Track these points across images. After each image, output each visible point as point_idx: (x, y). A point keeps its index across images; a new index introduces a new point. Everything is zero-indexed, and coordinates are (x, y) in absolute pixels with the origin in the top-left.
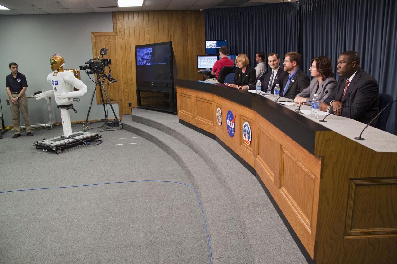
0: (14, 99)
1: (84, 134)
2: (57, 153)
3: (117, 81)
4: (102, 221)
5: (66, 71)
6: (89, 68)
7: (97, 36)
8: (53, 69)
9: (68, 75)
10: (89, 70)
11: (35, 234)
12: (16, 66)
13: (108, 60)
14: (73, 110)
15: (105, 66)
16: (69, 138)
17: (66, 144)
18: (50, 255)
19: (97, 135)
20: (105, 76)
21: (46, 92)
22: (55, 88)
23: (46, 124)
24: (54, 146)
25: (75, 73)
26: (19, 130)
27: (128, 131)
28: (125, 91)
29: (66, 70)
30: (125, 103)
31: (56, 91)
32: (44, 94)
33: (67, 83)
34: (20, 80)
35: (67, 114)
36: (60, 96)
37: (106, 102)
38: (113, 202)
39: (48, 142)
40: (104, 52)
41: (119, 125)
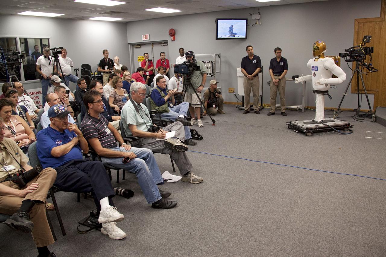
0: (276, 80)
1: (335, 121)
2: (307, 135)
3: (377, 71)
4: (347, 213)
6: (348, 55)
7: (361, 23)
8: (315, 55)
9: (329, 61)
10: (348, 58)
11: (282, 206)
12: (280, 51)
13: (371, 48)
14: (328, 96)
15: (366, 55)
17: (316, 128)
18: (293, 229)
19: (349, 124)
20: (364, 65)
21: (305, 76)
22: (314, 73)
23: (298, 107)
24: (305, 128)
25: (335, 60)
26: (274, 109)
27: (382, 125)
28: (384, 82)
29: (327, 56)
30: (382, 94)
31: (315, 76)
32: (303, 78)
33: (326, 69)
34: (283, 64)
35: (322, 100)
36: (318, 82)
37: (361, 92)
38: (360, 196)
39: (300, 124)
40: (367, 40)
41: (372, 117)
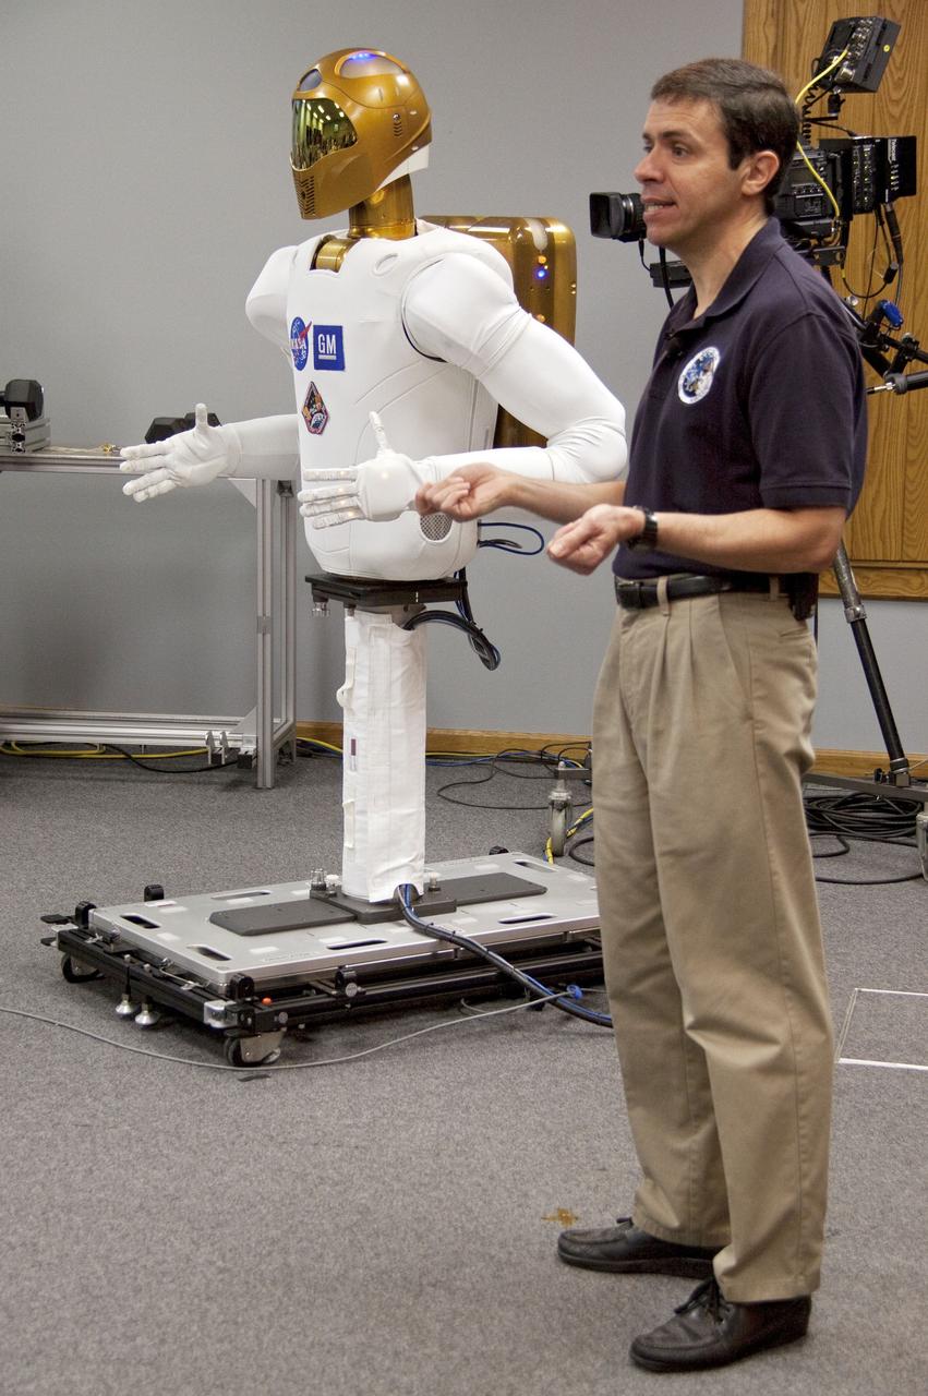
1: (537, 891)
2: (238, 1061)
5: (440, 230)
8: (311, 203)
9: (450, 275)
13: (892, 147)
15: (847, 216)
16: (390, 912)
17: (339, 980)
21: (226, 429)
22: (313, 399)
23: (218, 732)
24: (223, 984)
25: (522, 257)
29: (446, 222)
31: (317, 428)
32: (202, 441)
33: (428, 353)
35: (398, 672)
36: (340, 488)
39: (178, 931)
40: (853, 62)
41: (913, 833)
